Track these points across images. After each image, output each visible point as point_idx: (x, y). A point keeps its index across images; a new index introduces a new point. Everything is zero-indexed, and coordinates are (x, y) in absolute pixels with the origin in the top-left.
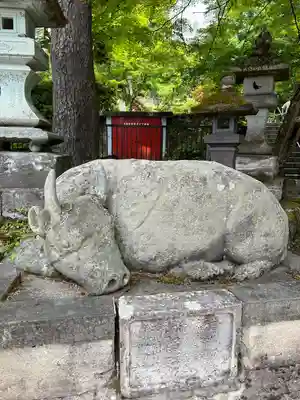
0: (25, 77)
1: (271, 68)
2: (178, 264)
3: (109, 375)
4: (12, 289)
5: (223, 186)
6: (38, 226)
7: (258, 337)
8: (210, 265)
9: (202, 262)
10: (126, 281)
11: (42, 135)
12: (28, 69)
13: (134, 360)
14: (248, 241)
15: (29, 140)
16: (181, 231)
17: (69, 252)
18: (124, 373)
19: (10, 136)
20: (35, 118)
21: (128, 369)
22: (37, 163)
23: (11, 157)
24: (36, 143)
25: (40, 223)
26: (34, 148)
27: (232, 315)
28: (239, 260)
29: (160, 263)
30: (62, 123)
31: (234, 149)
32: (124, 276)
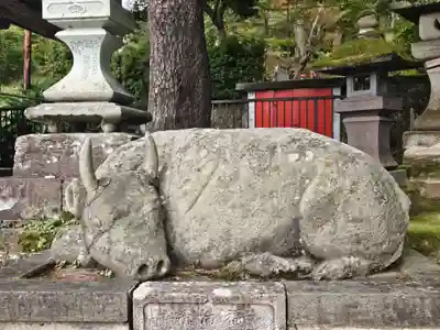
0: (100, 44)
2: (237, 257)
4: (36, 274)
5: (297, 156)
6: (72, 206)
8: (277, 259)
11: (115, 110)
12: (104, 32)
14: (328, 228)
16: (239, 212)
17: (101, 233)
20: (109, 90)
22: (107, 146)
23: (76, 139)
26: (106, 128)
27: (272, 307)
28: (317, 255)
29: (215, 256)
30: (159, 99)
31: (378, 118)
32: (161, 263)
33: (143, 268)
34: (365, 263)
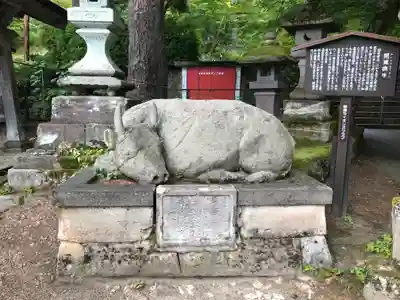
0: (105, 39)
1: (318, 22)
3: (150, 231)
7: (251, 216)
9: (222, 170)
10: (166, 179)
11: (116, 82)
12: (108, 32)
13: (166, 224)
15: (107, 87)
17: (129, 158)
18: (158, 230)
19: (92, 84)
20: (112, 69)
21: (162, 227)
24: (112, 89)
25: (111, 140)
26: (110, 93)
30: (136, 73)
31: (274, 93)
32: (165, 175)
33: (156, 178)
34: (272, 175)
